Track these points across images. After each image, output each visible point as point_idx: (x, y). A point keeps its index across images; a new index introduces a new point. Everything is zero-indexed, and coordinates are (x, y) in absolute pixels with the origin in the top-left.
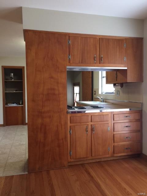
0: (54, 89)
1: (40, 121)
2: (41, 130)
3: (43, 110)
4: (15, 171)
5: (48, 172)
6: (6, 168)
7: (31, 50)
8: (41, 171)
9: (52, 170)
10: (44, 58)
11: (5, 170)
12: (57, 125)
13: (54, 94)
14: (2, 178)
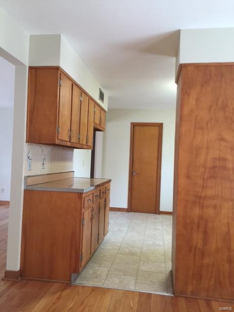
0: (225, 160)
1: (197, 211)
2: (198, 227)
3: (203, 194)
4: (153, 287)
5: (208, 302)
6: (138, 278)
7: (189, 96)
8: (197, 299)
9: (216, 300)
10: (211, 107)
11: (138, 281)
12: (228, 223)
13: (225, 168)
14: (133, 293)
